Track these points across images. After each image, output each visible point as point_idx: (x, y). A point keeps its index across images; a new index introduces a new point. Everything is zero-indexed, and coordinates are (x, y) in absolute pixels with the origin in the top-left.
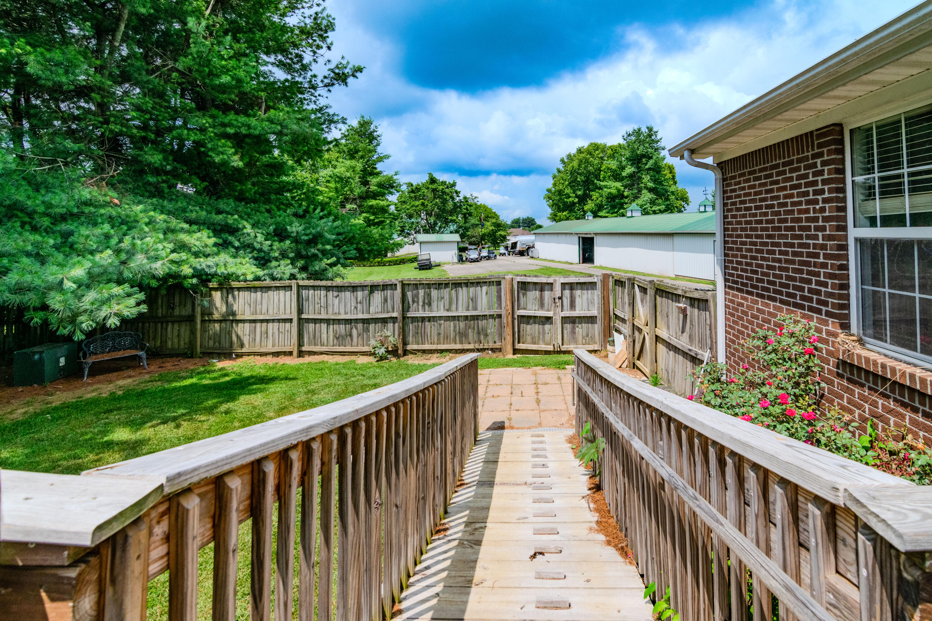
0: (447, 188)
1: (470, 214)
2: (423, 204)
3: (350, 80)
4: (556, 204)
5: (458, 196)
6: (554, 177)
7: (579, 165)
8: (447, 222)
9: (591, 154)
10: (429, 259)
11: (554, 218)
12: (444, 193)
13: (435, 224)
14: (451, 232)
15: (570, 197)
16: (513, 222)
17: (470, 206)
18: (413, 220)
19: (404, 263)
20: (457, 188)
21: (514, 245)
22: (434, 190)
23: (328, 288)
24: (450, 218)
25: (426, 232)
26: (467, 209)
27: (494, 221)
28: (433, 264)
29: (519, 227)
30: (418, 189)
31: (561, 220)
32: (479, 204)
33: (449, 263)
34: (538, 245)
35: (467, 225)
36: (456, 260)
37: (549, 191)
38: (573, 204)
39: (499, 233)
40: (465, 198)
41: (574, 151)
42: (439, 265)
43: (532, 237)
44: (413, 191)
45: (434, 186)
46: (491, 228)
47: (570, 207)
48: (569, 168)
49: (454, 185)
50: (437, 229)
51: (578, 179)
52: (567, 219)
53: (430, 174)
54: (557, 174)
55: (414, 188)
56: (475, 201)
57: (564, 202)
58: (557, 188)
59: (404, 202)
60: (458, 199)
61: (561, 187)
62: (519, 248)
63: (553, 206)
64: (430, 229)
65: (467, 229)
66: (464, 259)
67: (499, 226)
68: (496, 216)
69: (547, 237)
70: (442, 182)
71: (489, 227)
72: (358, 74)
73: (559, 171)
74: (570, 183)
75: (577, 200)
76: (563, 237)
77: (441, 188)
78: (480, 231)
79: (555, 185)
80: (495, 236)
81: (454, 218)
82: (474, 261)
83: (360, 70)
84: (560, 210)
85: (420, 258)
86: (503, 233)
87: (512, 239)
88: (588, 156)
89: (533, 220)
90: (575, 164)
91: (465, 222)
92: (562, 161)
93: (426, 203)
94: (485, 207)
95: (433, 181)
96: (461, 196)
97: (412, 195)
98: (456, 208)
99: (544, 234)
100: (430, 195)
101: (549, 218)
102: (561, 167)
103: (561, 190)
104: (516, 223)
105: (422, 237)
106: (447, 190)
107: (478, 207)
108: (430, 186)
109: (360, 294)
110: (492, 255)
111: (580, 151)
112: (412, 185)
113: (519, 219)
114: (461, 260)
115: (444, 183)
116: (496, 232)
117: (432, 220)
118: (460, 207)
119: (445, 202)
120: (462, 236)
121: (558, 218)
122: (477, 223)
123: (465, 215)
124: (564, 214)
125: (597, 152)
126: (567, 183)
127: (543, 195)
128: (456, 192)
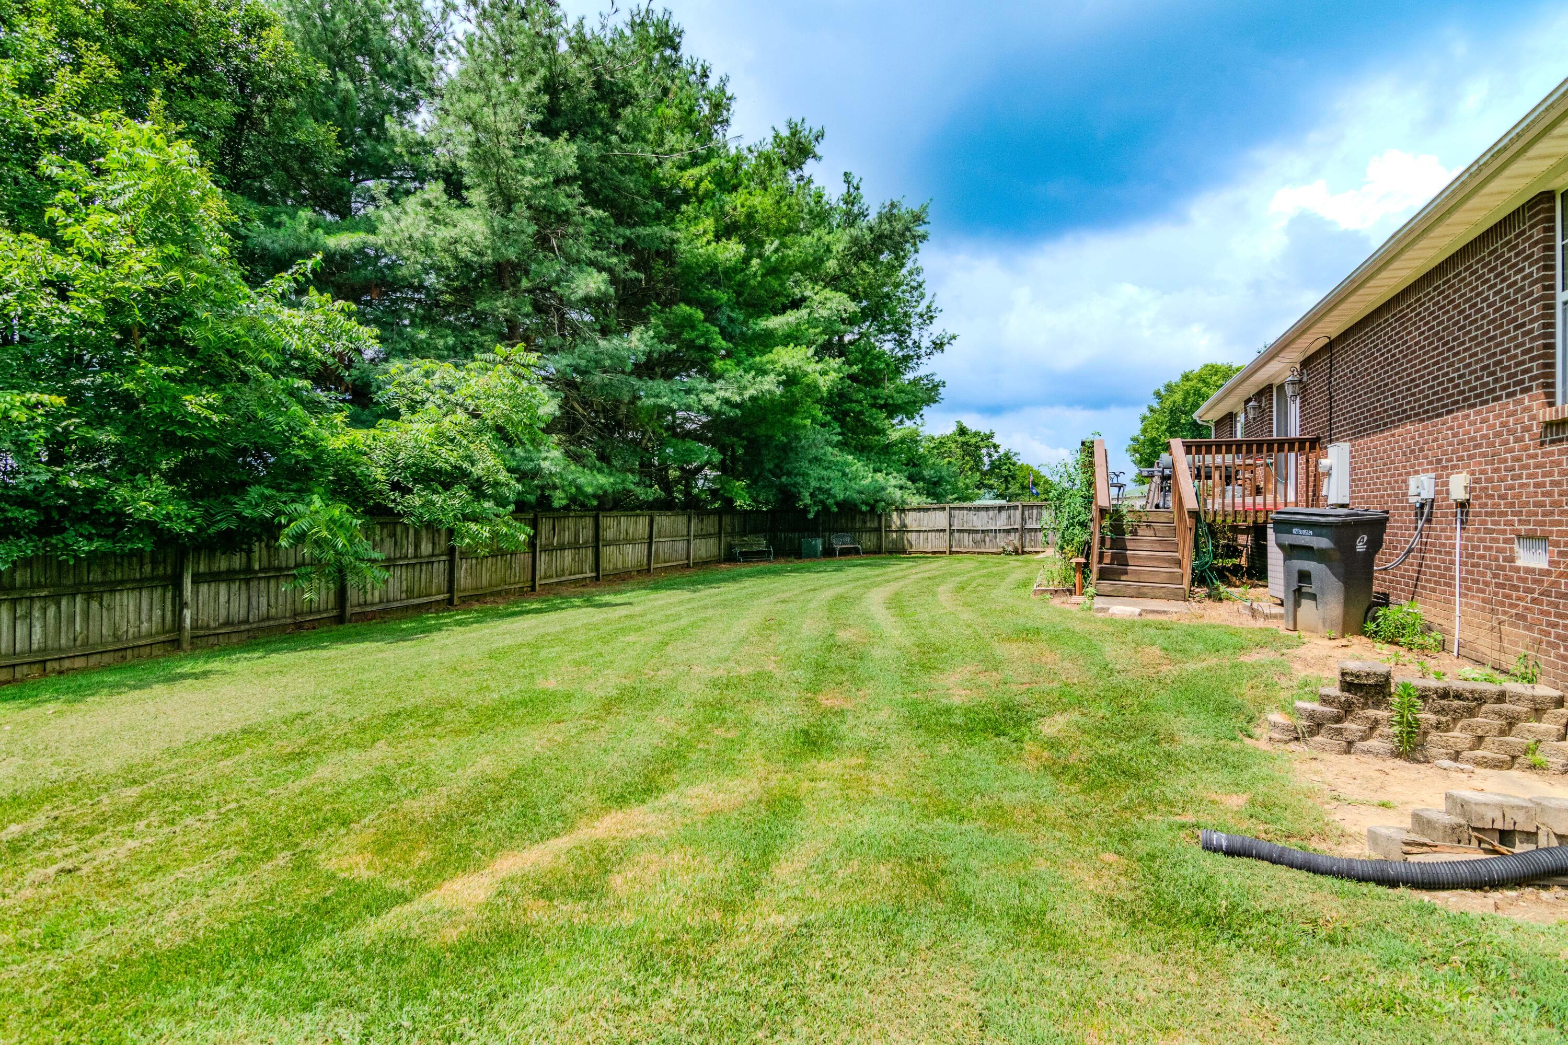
0: (982, 440)
1: (1014, 477)
3: (946, 347)
5: (997, 451)
6: (1144, 419)
7: (1185, 400)
9: (1204, 381)
12: (977, 447)
17: (1015, 465)
20: (996, 440)
22: (964, 444)
23: (970, 509)
24: (986, 482)
30: (943, 444)
32: (1020, 463)
37: (1135, 440)
40: (1007, 454)
41: (1176, 378)
44: (936, 447)
45: (964, 439)
48: (1168, 404)
49: (991, 436)
51: (1183, 421)
53: (958, 422)
54: (1148, 414)
55: (938, 441)
58: (1148, 436)
60: (996, 455)
61: (1154, 434)
63: (1140, 462)
70: (975, 433)
72: (953, 342)
73: (1152, 410)
74: (1169, 427)
77: (973, 441)
79: (1145, 431)
81: (992, 482)
83: (954, 337)
88: (1200, 385)
90: (1178, 397)
91: (1007, 489)
92: (1158, 395)
93: (955, 461)
94: (1029, 468)
95: (962, 431)
96: (1002, 451)
97: (935, 451)
98: (994, 469)
100: (960, 451)
102: (1155, 403)
103: (1154, 438)
106: (981, 444)
107: (1020, 469)
108: (959, 439)
109: (991, 513)
111: (1186, 378)
112: (935, 438)
115: (977, 434)
118: (1000, 466)
119: (979, 460)
125: (1215, 378)
126: (1164, 427)
127: (1126, 447)
128: (995, 446)
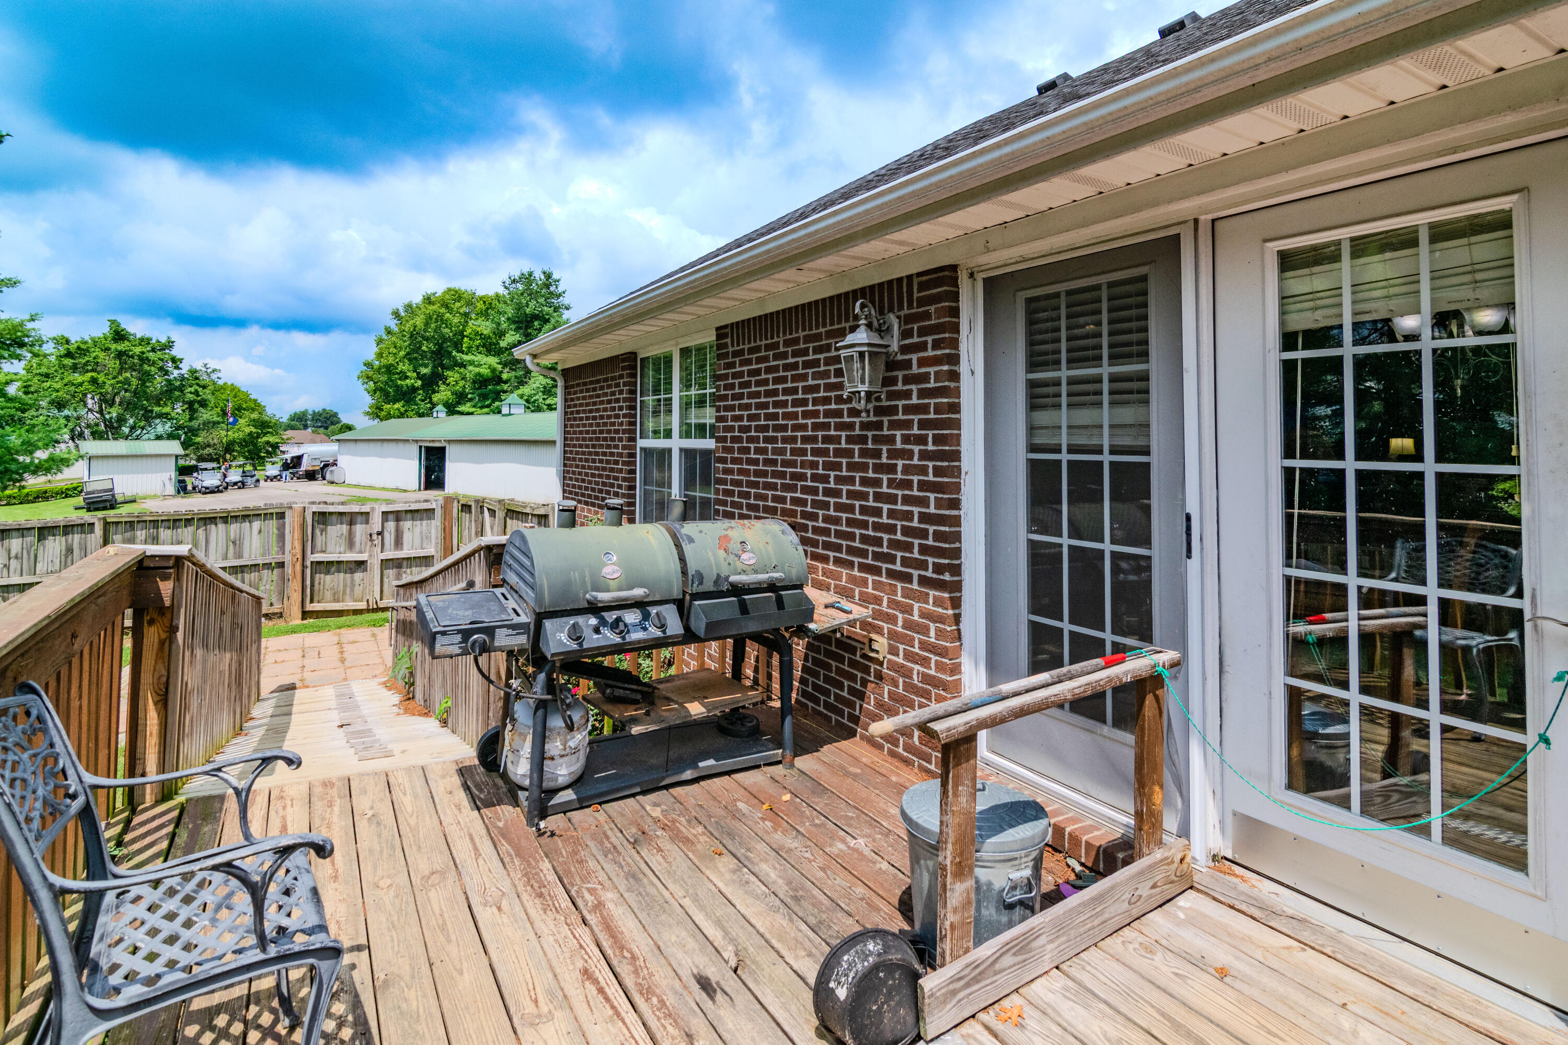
0: (153, 350)
1: (204, 404)
2: (94, 381)
4: (381, 389)
5: (177, 368)
6: (380, 342)
7: (427, 324)
8: (148, 417)
9: (447, 307)
10: (112, 490)
11: (377, 413)
12: (143, 359)
13: (121, 420)
14: (159, 438)
15: (407, 377)
16: (293, 418)
17: (204, 387)
18: (66, 412)
19: (46, 499)
20: (175, 352)
21: (298, 460)
22: (120, 355)
24: (156, 409)
25: (97, 435)
26: (196, 393)
27: (255, 416)
28: (119, 498)
29: (306, 427)
30: (82, 351)
31: (389, 416)
32: (221, 382)
33: (155, 497)
34: (343, 461)
35: (195, 424)
36: (171, 489)
37: (368, 365)
38: (414, 390)
39: (265, 439)
40: (193, 372)
41: (417, 299)
42: (134, 501)
43: (334, 447)
44: (69, 354)
45: (121, 347)
46: (247, 430)
47: (407, 396)
48: (408, 327)
49: (169, 345)
50: (126, 430)
51: (424, 348)
52: (402, 415)
53: (113, 322)
54: (385, 337)
55: (72, 348)
56: (214, 376)
57: (397, 386)
58: (384, 361)
59: (47, 376)
60: (176, 372)
61: (391, 360)
62: (305, 466)
63: (375, 391)
64: (112, 430)
65: (194, 432)
66: (190, 487)
67: (264, 426)
68: (256, 406)
69: (361, 446)
70: (142, 340)
71: (244, 427)
73: (389, 332)
74: (408, 354)
75: (419, 383)
76: (392, 446)
77: (137, 350)
78: (222, 435)
79: (380, 355)
80: (255, 445)
81: (167, 409)
82: (212, 492)
84: (388, 399)
85: (89, 488)
86: (272, 439)
87: (292, 451)
88: (443, 310)
89: (335, 415)
90: (419, 321)
91: (191, 419)
92: (396, 314)
93: (101, 378)
94: (233, 388)
95: (119, 335)
96: (185, 368)
97: (68, 362)
98: (172, 391)
99: (356, 441)
100: (113, 364)
101: (367, 413)
102: (393, 324)
103: (391, 365)
104: (300, 421)
105: (91, 446)
106: (152, 356)
107: (218, 390)
108: (113, 346)
110: (249, 481)
111: (428, 300)
112: (68, 342)
113: (304, 413)
114: (182, 489)
115: (144, 341)
116: (258, 437)
117: (114, 412)
118: (181, 389)
119: (145, 378)
120: (185, 445)
121: (383, 414)
122: (216, 419)
123: (191, 404)
124: (397, 406)
125: (458, 304)
126: (402, 353)
127: (358, 372)
128: (174, 360)
